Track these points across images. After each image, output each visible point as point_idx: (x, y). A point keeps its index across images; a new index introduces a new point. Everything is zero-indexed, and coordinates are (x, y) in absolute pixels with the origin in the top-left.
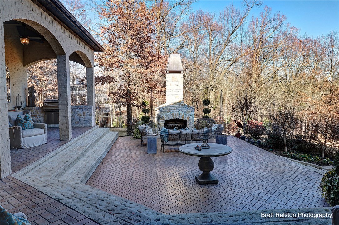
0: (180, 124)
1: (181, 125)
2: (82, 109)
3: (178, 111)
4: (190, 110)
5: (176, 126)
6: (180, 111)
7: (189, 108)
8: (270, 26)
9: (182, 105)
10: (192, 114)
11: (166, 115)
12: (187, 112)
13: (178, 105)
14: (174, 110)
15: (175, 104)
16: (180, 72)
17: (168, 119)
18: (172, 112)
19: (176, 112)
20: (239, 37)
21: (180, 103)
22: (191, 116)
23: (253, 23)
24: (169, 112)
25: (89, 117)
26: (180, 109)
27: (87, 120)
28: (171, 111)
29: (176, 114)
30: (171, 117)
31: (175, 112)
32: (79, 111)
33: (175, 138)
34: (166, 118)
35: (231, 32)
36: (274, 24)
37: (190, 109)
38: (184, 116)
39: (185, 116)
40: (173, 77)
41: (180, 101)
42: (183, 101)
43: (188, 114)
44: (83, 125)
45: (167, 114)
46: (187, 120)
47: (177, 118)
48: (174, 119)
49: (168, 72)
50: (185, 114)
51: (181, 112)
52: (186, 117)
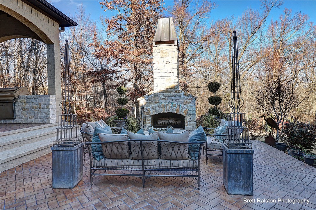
0: (175, 121)
1: (178, 123)
2: (37, 99)
3: (171, 101)
4: (189, 100)
5: (169, 124)
6: (173, 102)
7: (187, 96)
8: (291, 26)
9: (176, 92)
10: (191, 105)
11: (153, 107)
12: (184, 103)
13: (171, 92)
14: (165, 99)
15: (166, 91)
16: (173, 42)
17: (155, 113)
18: (162, 102)
19: (167, 103)
20: (259, 40)
21: (173, 90)
22: (190, 109)
23: (272, 26)
24: (157, 103)
25: (46, 110)
26: (173, 98)
27: (44, 114)
28: (160, 101)
29: (166, 105)
30: (160, 111)
31: (165, 102)
32: (34, 101)
33: (116, 152)
34: (153, 112)
35: (250, 34)
36: (295, 23)
37: (189, 98)
38: (179, 109)
39: (181, 108)
40: (162, 52)
41: (172, 86)
42: (177, 86)
43: (185, 106)
44: (39, 121)
45: (154, 105)
46: (184, 114)
47: (168, 111)
48: (165, 113)
49: (154, 43)
50: (181, 105)
51: (175, 103)
52: (182, 111)
